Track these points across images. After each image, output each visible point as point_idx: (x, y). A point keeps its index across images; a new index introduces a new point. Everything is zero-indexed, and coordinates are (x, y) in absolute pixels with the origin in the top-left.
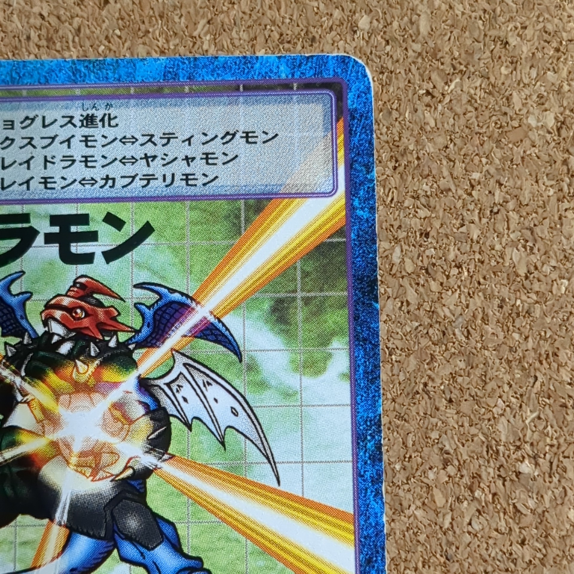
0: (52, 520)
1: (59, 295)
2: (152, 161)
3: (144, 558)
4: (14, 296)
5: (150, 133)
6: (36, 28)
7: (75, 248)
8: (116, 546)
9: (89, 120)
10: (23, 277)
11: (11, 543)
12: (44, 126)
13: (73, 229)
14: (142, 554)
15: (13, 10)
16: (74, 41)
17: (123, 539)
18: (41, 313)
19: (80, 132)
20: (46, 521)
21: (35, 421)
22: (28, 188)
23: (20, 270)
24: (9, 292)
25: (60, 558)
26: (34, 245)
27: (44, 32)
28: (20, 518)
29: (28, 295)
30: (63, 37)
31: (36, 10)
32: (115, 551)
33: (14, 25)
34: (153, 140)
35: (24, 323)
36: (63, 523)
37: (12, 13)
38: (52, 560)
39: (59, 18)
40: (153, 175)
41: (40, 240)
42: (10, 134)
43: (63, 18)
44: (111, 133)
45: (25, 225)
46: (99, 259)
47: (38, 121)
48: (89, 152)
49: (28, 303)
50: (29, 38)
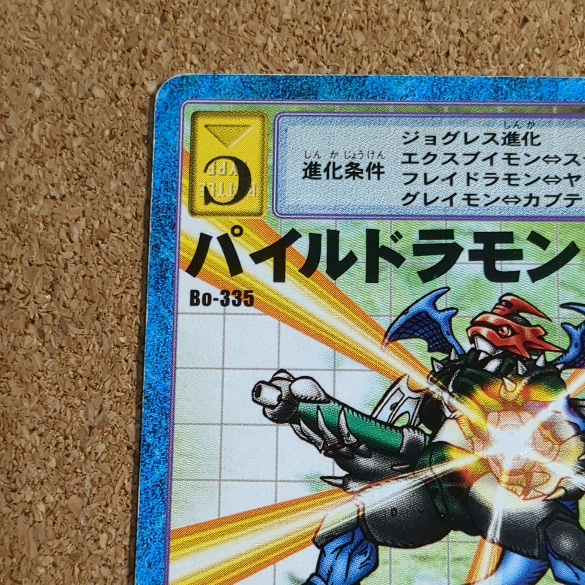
0: (485, 537)
1: (485, 312)
2: (576, 180)
3: (579, 579)
4: (440, 311)
5: (573, 153)
6: (455, 44)
7: (500, 266)
8: (550, 566)
9: (512, 139)
10: (448, 293)
11: (444, 558)
12: (467, 143)
13: (498, 246)
14: (577, 575)
15: (431, 25)
16: (493, 58)
17: (556, 559)
18: (467, 330)
19: (503, 150)
20: (478, 538)
21: (464, 438)
22: (451, 204)
23: (444, 286)
24: (435, 308)
25: (493, 576)
26: (458, 261)
27: (463, 48)
28: (452, 534)
29: (454, 311)
30: (482, 54)
31: (455, 26)
32: (550, 571)
33: (433, 41)
34: (576, 159)
35: (450, 339)
36: (495, 541)
37: (430, 28)
38: (487, 576)
39: (478, 35)
40: (577, 195)
41: (464, 256)
42: (433, 149)
43: (482, 35)
44: (534, 152)
45: (450, 241)
46: (524, 277)
47: (461, 137)
48: (512, 170)
49: (454, 319)
50: (448, 54)
